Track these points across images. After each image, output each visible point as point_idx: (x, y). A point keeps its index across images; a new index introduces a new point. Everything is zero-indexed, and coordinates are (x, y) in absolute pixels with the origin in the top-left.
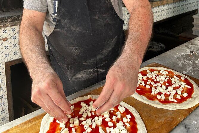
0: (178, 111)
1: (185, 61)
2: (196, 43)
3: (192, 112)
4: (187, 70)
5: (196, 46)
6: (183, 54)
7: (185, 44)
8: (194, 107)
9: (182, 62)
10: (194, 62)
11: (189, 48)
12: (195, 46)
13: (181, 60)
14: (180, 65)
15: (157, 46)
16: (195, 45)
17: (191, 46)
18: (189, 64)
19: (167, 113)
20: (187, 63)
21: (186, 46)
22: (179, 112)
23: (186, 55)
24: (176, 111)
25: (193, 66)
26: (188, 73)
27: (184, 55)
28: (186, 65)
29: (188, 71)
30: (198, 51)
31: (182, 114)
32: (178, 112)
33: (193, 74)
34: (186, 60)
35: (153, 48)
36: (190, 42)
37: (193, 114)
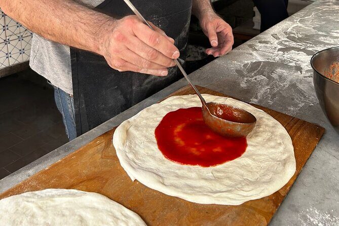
0: (249, 204)
1: (252, 77)
2: (268, 40)
3: (282, 202)
4: (259, 94)
5: (268, 45)
6: (246, 62)
7: (248, 43)
8: (286, 186)
9: (246, 79)
10: (269, 78)
11: (256, 50)
12: (266, 45)
13: (243, 76)
14: (243, 85)
15: (195, 52)
16: (266, 42)
17: (260, 45)
18: (260, 82)
19: (224, 217)
20: (256, 79)
21: (251, 46)
22: (254, 209)
23: (253, 64)
24: (245, 205)
25: (268, 85)
26: (260, 101)
27: (248, 63)
28: (255, 83)
29: (259, 98)
30: (273, 54)
31: (260, 212)
32: (250, 207)
33: (271, 102)
34: (253, 74)
35: (189, 56)
36: (257, 39)
37: (285, 207)
